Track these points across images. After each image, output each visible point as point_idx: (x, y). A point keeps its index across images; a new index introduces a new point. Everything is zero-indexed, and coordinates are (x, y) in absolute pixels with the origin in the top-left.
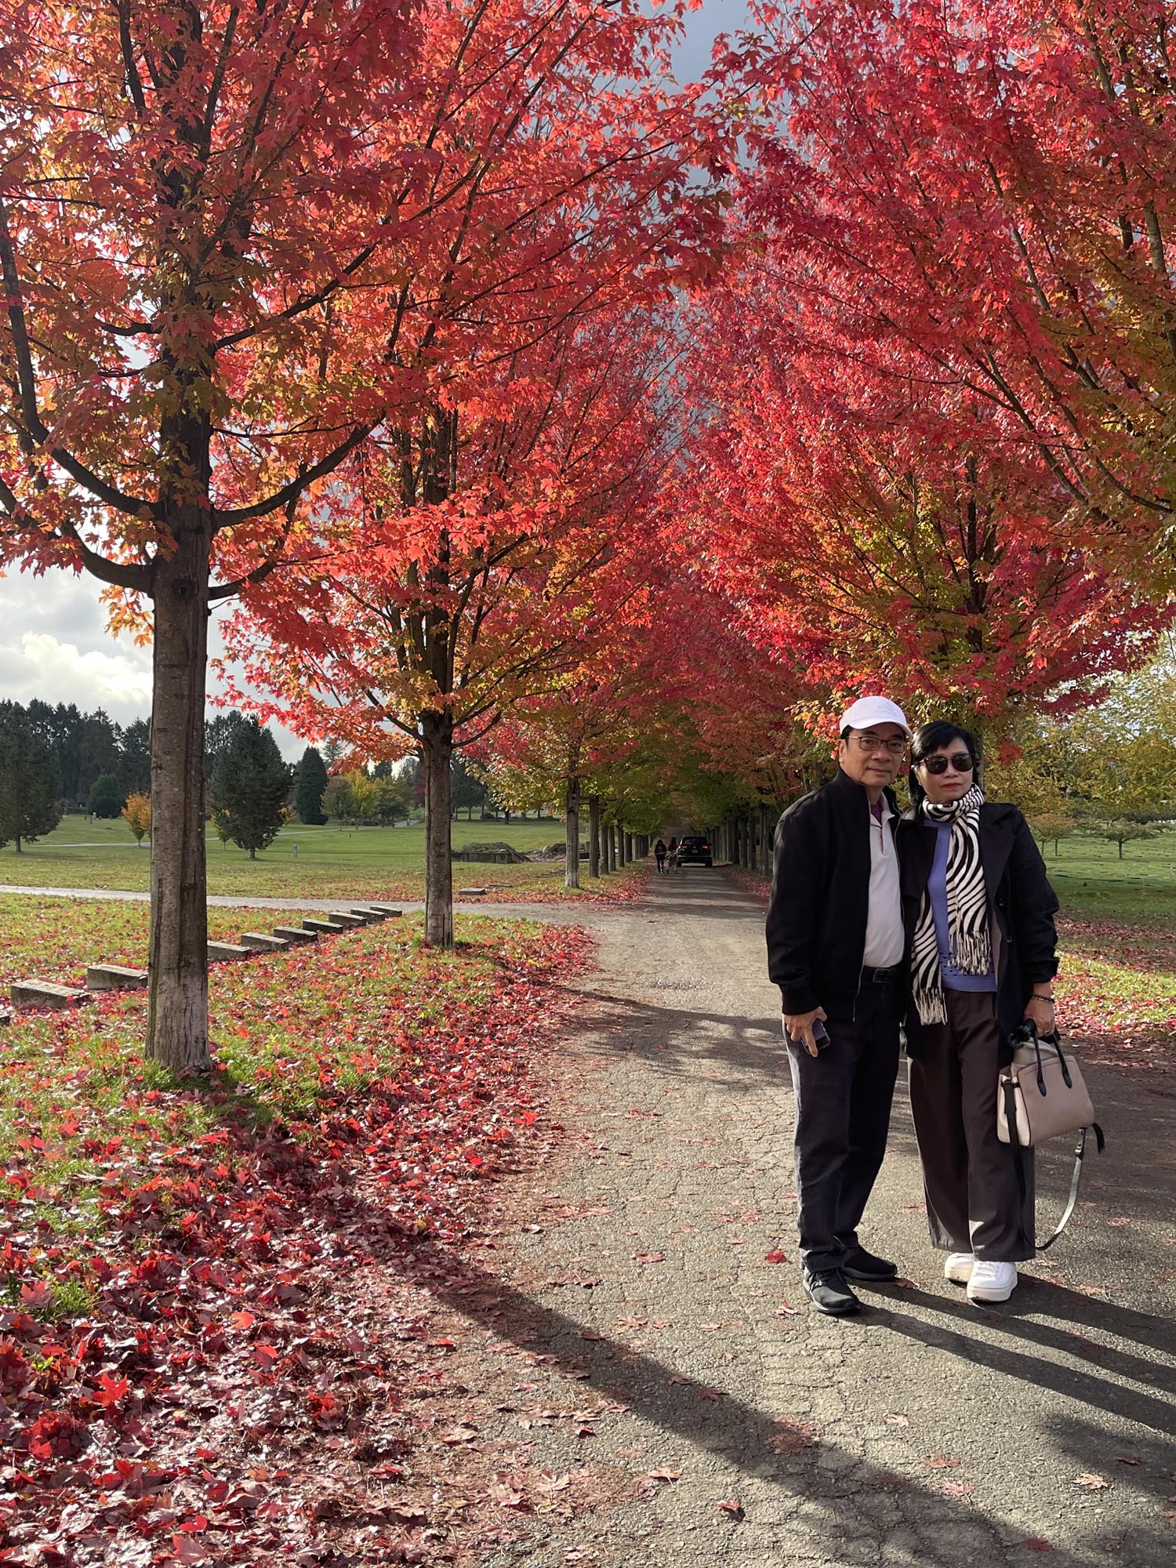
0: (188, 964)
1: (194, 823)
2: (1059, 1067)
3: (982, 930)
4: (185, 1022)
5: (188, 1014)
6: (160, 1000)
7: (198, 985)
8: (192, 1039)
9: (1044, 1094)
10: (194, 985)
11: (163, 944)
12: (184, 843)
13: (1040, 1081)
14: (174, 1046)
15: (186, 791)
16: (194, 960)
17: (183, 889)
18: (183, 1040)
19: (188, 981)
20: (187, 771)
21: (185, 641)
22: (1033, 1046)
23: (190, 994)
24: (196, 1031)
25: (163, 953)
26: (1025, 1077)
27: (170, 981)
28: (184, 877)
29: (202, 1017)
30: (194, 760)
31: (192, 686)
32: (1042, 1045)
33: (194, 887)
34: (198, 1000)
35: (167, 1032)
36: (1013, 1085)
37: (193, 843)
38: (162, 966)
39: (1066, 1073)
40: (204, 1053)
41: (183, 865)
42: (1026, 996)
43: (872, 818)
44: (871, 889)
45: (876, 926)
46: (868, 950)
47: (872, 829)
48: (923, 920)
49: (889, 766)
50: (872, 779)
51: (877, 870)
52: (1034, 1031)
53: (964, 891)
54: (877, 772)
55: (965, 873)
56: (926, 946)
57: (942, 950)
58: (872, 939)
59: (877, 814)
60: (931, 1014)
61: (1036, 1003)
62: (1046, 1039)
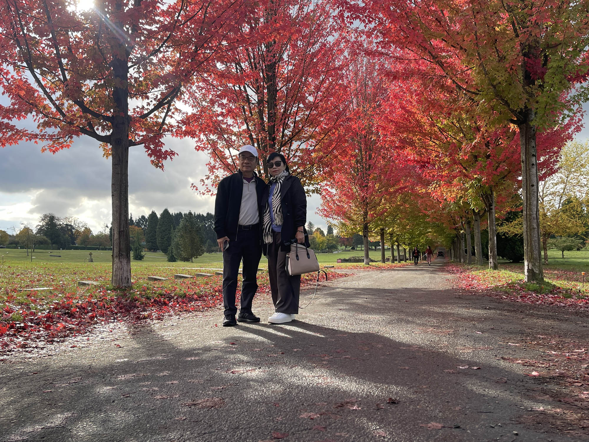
0: (122, 255)
1: (123, 212)
2: (306, 253)
3: (279, 211)
4: (121, 273)
5: (122, 270)
6: (115, 265)
7: (126, 261)
8: (123, 278)
9: (298, 260)
10: (125, 262)
11: (115, 249)
12: (120, 218)
13: (297, 256)
14: (118, 280)
15: (121, 202)
16: (124, 254)
17: (119, 232)
18: (121, 278)
19: (122, 260)
20: (120, 196)
21: (119, 157)
22: (295, 246)
23: (123, 264)
24: (125, 275)
25: (115, 251)
26: (292, 255)
27: (116, 260)
28: (120, 228)
29: (127, 271)
30: (123, 193)
31: (121, 170)
32: (299, 245)
33: (123, 231)
34: (126, 266)
35: (116, 276)
36: (288, 258)
37: (123, 218)
38: (115, 256)
39: (308, 254)
40: (128, 282)
41: (120, 224)
42: (295, 231)
43: (245, 181)
44: (242, 201)
45: (243, 212)
46: (240, 219)
47: (244, 184)
48: (266, 212)
49: (250, 165)
50: (244, 169)
51: (245, 196)
52: (296, 241)
53: (275, 201)
54: (247, 167)
55: (276, 195)
56: (266, 219)
57: (272, 220)
58: (241, 216)
59: (249, 180)
60: (268, 240)
61: (298, 233)
62: (301, 244)
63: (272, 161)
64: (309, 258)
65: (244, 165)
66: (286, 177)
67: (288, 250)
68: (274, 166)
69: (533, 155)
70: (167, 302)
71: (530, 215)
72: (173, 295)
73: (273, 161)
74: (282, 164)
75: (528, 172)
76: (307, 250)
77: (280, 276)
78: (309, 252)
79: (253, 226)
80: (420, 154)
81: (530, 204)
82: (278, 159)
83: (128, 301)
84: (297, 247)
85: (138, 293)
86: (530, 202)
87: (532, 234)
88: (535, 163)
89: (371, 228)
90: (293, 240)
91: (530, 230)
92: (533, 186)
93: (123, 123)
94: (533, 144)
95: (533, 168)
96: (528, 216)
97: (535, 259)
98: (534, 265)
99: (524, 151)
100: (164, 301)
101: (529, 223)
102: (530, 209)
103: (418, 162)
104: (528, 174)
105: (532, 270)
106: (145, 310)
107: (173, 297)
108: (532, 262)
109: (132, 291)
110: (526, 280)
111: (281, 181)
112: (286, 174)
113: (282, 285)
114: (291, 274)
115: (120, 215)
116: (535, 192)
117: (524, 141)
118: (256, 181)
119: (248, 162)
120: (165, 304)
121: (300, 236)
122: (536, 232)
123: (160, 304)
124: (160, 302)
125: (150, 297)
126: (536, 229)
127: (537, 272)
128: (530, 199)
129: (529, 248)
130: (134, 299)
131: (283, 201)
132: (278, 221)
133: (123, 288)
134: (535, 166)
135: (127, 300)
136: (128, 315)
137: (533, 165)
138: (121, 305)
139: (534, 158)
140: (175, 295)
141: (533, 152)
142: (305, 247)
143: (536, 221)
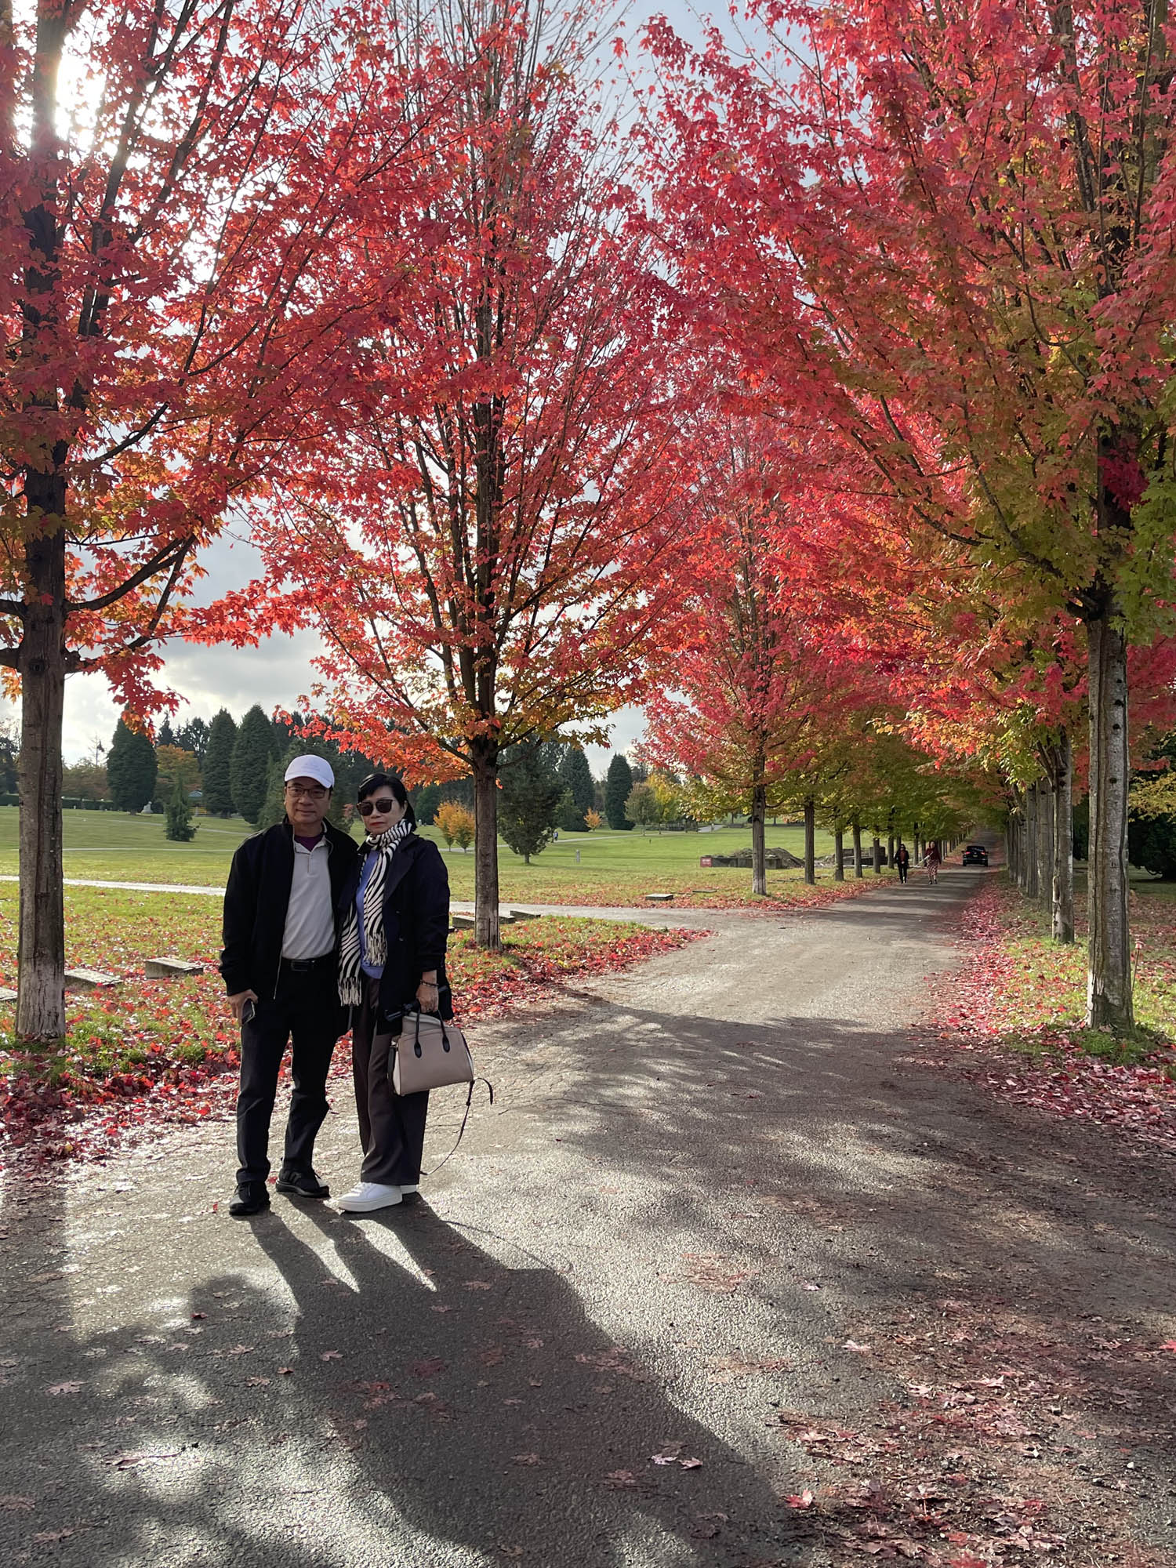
0: (42, 955)
1: (47, 845)
2: (441, 1036)
3: (378, 931)
4: (39, 1000)
5: (41, 994)
6: (23, 980)
7: (51, 971)
8: (45, 1013)
9: (419, 1056)
10: (48, 972)
11: (25, 939)
12: (39, 862)
13: (417, 1046)
14: (30, 1019)
15: (40, 822)
16: (47, 952)
17: (37, 896)
18: (36, 1014)
19: (42, 968)
20: (40, 806)
21: (39, 706)
22: (415, 1019)
24: (49, 1005)
25: (24, 946)
26: (403, 1044)
27: (28, 968)
28: (37, 888)
29: (54, 996)
30: (46, 798)
31: (44, 741)
32: (424, 1018)
33: (47, 895)
34: (51, 983)
35: (27, 1007)
36: (395, 1050)
37: (46, 862)
38: (24, 957)
39: (445, 1040)
40: (55, 1024)
41: (38, 878)
42: (416, 982)
43: (299, 847)
44: (292, 901)
45: (294, 928)
46: (285, 946)
47: (297, 856)
48: (349, 924)
49: (313, 808)
50: (299, 817)
51: (299, 887)
52: (417, 1008)
53: (371, 901)
54: (306, 813)
55: (373, 889)
56: (349, 944)
57: (362, 948)
58: (289, 939)
59: (309, 844)
60: (350, 997)
61: (423, 988)
62: (431, 1013)
63: (368, 799)
64: (447, 1050)
65: (299, 807)
66: (403, 838)
67: (397, 1029)
68: (375, 812)
69: (1118, 703)
70: (148, 1083)
71: (1105, 856)
72: (169, 1056)
73: (372, 799)
74: (395, 805)
75: (1103, 744)
76: (442, 1027)
77: (375, 1091)
78: (448, 1036)
79: (320, 960)
80: (879, 635)
81: (1105, 829)
82: (385, 793)
83: (41, 1090)
84: (418, 1023)
85: (76, 1059)
86: (1106, 824)
87: (1108, 904)
88: (1121, 724)
89: (773, 797)
90: (408, 1007)
91: (1103, 893)
92: (1114, 781)
93: (51, 621)
94: (1119, 674)
95: (1117, 735)
96: (1099, 859)
97: (1113, 970)
98: (1108, 985)
99: (1096, 691)
100: (140, 1082)
101: (1100, 876)
102: (1104, 840)
103: (876, 655)
104: (1103, 751)
105: (1104, 997)
106: (79, 1118)
107: (170, 1063)
108: (1103, 977)
109: (60, 1053)
110: (1089, 1021)
111: (390, 851)
112: (404, 831)
113: (380, 1114)
114: (398, 1090)
115: (39, 854)
116: (1117, 797)
117: (1097, 665)
118: (327, 845)
119: (309, 801)
120: (143, 1089)
121: (428, 994)
122: (1118, 901)
123: (128, 1089)
124: (129, 1083)
125: (106, 1069)
126: (1118, 893)
127: (1116, 1002)
128: (1107, 814)
129: (1099, 940)
130: (60, 1079)
131: (389, 907)
132: (375, 954)
133: (43, 1040)
134: (1121, 731)
135: (40, 1085)
136: (28, 1140)
137: (1116, 727)
138: (19, 1104)
139: (1121, 709)
140: (176, 1057)
141: (1117, 693)
142: (438, 1022)
143: (1118, 870)
